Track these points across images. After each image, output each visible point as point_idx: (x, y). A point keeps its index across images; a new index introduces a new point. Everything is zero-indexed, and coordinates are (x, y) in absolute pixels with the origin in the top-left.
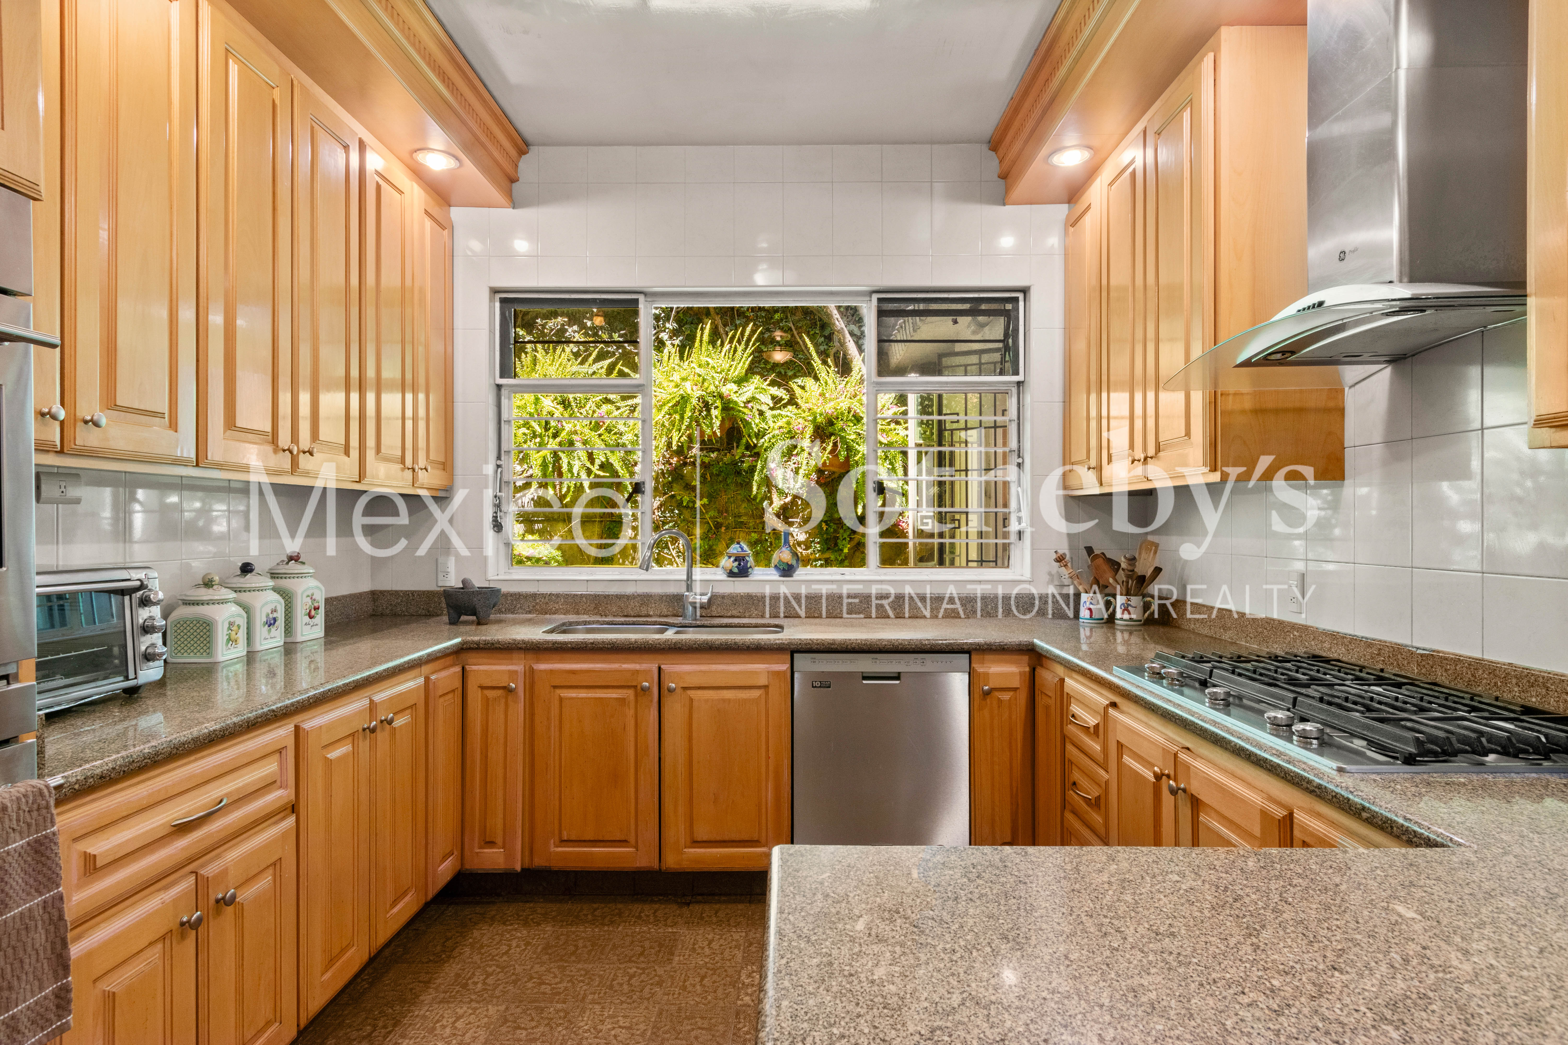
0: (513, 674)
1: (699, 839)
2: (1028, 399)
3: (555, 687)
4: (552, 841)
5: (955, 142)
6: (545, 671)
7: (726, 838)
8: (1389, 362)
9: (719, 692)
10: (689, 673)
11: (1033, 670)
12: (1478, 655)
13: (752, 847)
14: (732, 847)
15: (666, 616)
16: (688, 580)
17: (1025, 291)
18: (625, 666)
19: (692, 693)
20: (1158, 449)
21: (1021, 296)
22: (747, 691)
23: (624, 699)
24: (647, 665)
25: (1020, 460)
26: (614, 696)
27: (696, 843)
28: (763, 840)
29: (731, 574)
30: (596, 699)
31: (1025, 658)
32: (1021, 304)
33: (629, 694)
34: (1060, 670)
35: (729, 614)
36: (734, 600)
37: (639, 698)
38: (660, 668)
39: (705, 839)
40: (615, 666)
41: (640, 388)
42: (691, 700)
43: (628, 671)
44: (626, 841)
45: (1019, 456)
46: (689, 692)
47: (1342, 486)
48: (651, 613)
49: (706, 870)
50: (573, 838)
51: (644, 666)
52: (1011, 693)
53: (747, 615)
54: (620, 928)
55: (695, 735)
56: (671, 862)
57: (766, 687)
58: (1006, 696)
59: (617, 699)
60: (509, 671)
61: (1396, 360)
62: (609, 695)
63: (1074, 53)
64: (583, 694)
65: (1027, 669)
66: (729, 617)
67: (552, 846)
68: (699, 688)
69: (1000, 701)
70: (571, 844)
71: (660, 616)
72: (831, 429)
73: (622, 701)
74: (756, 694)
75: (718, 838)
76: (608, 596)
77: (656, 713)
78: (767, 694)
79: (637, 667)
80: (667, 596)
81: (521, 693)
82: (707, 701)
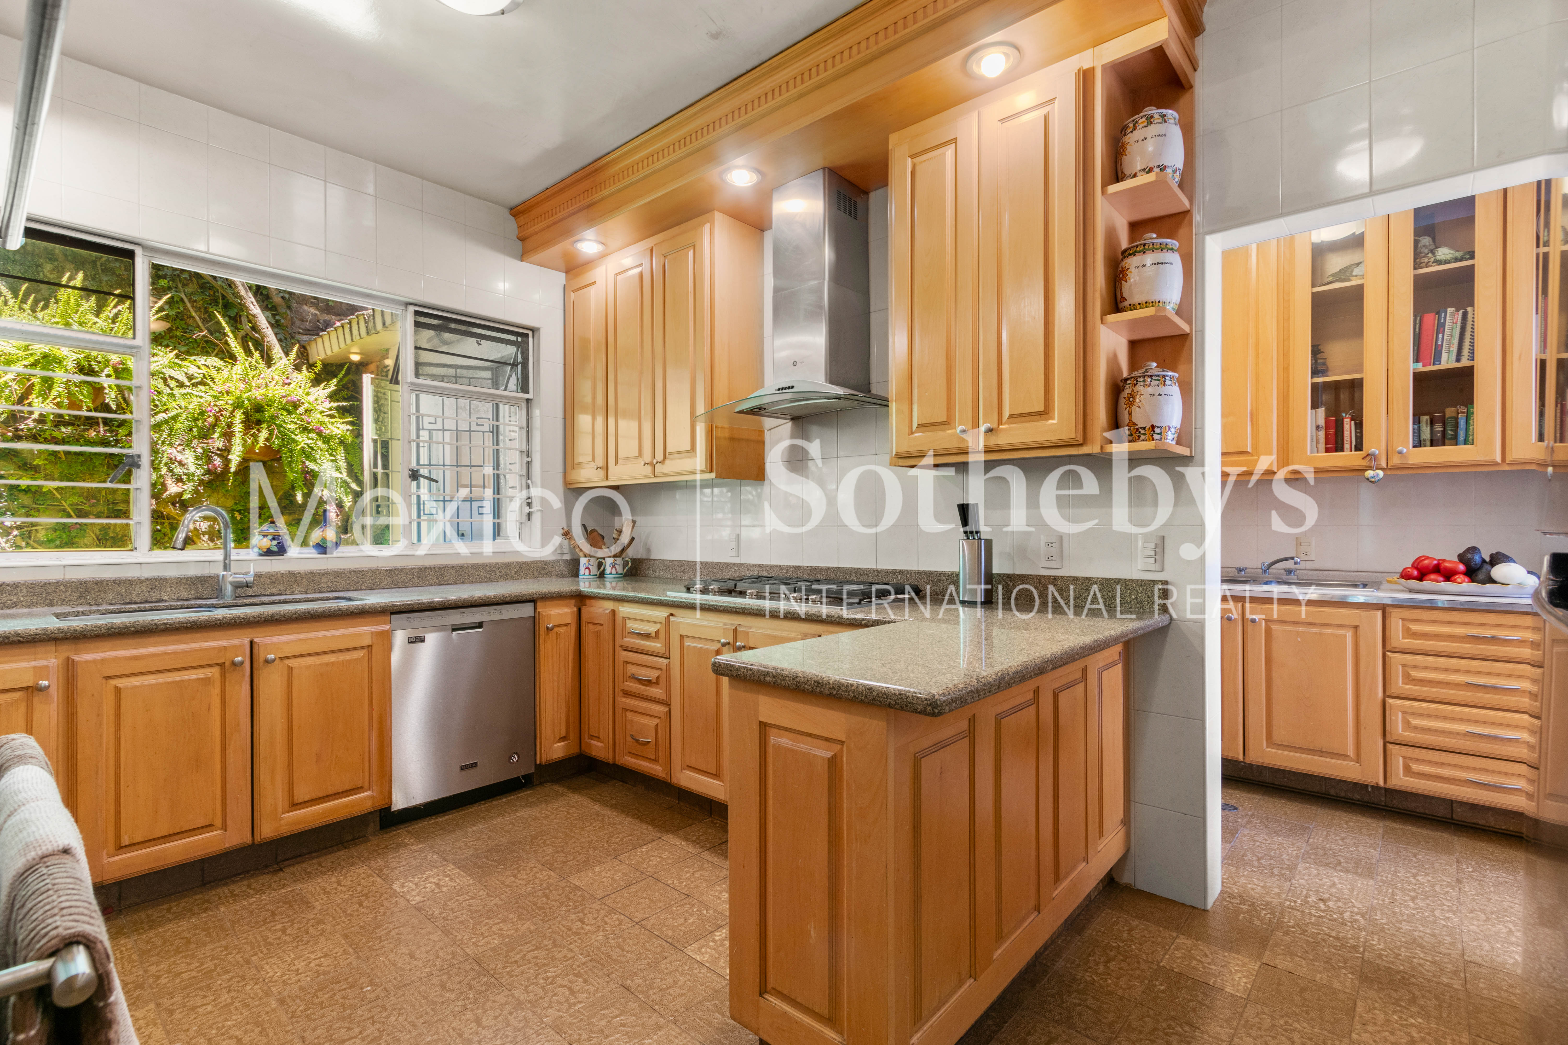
0: (41, 671)
1: (300, 801)
2: (537, 413)
3: (107, 678)
4: (105, 852)
5: (485, 200)
6: (94, 661)
7: (330, 792)
8: (792, 419)
9: (320, 657)
10: (288, 643)
11: (579, 610)
12: (836, 566)
13: (355, 794)
14: (334, 799)
15: (187, 600)
16: (225, 559)
17: (534, 330)
18: (208, 644)
19: (291, 662)
20: (665, 458)
21: (530, 333)
22: (350, 653)
23: (209, 678)
24: (239, 640)
25: (529, 459)
26: (195, 677)
27: (295, 805)
28: (366, 785)
29: (268, 553)
30: (169, 683)
31: (573, 602)
32: (531, 339)
33: (215, 672)
34: (609, 605)
35: (268, 593)
36: (273, 578)
37: (227, 675)
38: (252, 643)
39: (306, 799)
40: (197, 645)
41: (134, 350)
42: (290, 669)
43: (215, 648)
44: (211, 825)
45: (528, 456)
46: (287, 662)
47: (763, 485)
48: (166, 598)
49: (305, 829)
50: (139, 839)
51: (233, 642)
52: (565, 628)
53: (288, 592)
54: (222, 909)
55: (295, 702)
56: (267, 830)
57: (369, 647)
58: (562, 630)
59: (199, 679)
60: (34, 668)
61: (795, 419)
62: (187, 677)
63: (619, 185)
64: (150, 680)
65: (575, 609)
66: (268, 595)
67: (105, 856)
68: (299, 656)
69: (558, 634)
70: (136, 847)
71: (178, 600)
72: (258, 416)
73: (206, 681)
74: (359, 654)
75: (321, 795)
76: (102, 582)
77: (248, 687)
78: (370, 653)
79: (224, 643)
80: (187, 578)
81: (54, 692)
82: (308, 667)
